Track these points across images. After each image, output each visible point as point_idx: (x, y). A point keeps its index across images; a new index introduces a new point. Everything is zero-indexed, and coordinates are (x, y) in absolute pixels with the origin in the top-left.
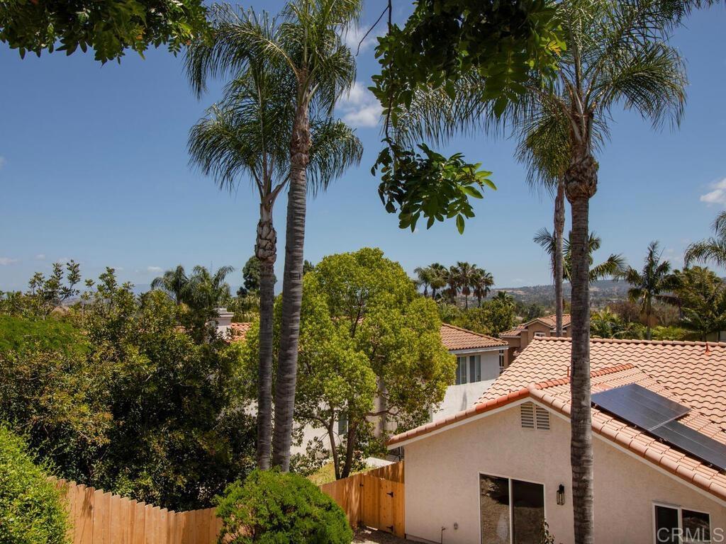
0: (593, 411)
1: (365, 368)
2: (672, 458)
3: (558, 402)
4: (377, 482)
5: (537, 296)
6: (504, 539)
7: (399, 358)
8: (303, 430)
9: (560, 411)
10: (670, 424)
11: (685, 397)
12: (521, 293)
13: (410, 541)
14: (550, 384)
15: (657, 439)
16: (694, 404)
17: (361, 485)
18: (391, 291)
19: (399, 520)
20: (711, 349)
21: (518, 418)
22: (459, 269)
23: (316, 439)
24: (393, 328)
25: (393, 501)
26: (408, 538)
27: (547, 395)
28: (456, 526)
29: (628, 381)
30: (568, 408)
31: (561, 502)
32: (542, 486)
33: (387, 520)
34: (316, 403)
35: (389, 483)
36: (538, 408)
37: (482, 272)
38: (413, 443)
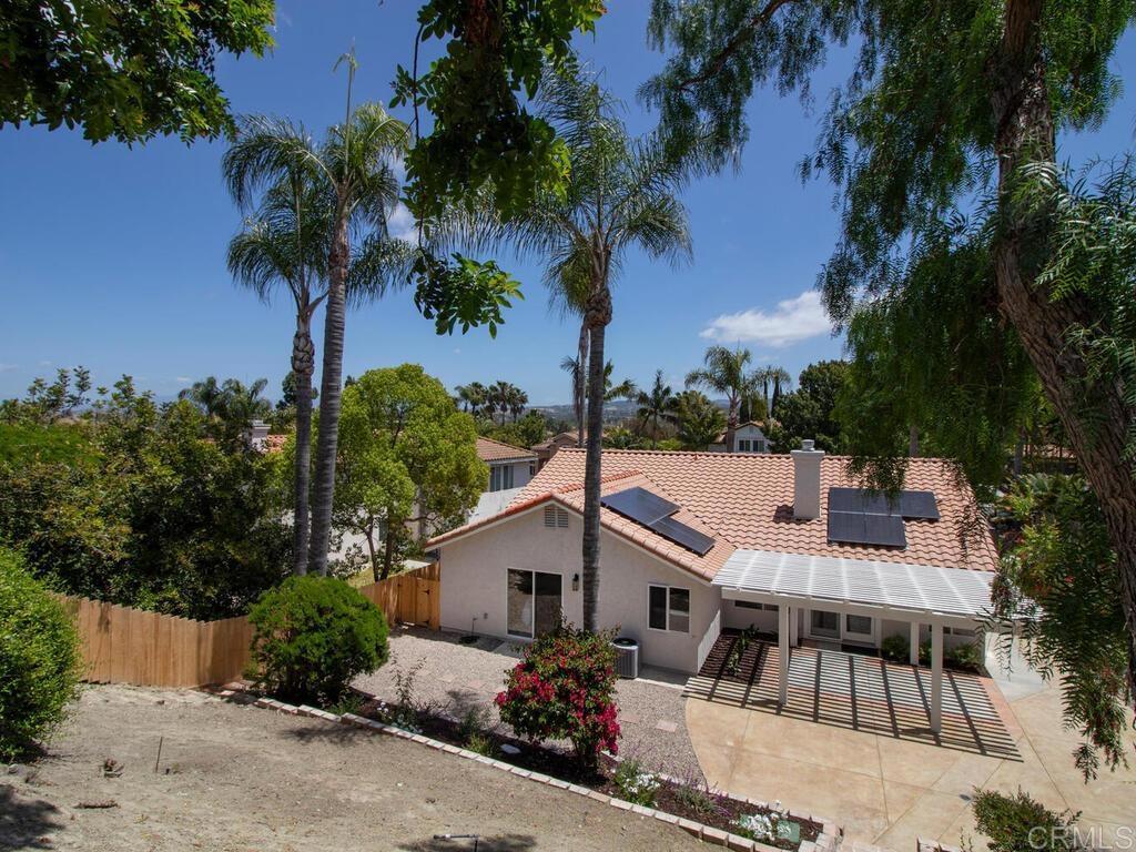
0: (603, 510)
1: (404, 478)
2: (664, 547)
3: (575, 504)
4: (414, 582)
6: (527, 623)
7: (437, 467)
8: (342, 537)
9: (577, 510)
10: (664, 519)
11: (677, 497)
12: (552, 411)
13: (444, 632)
14: (570, 488)
15: (654, 532)
16: (684, 502)
17: (399, 586)
19: (434, 615)
20: (699, 458)
21: (542, 519)
22: (498, 387)
23: (355, 545)
24: (432, 440)
25: (430, 599)
26: (442, 629)
27: (567, 498)
28: (486, 616)
29: (635, 485)
30: (582, 508)
31: (575, 589)
32: (560, 576)
33: (423, 615)
34: (355, 511)
35: (426, 582)
36: (559, 509)
37: (518, 391)
38: (448, 545)
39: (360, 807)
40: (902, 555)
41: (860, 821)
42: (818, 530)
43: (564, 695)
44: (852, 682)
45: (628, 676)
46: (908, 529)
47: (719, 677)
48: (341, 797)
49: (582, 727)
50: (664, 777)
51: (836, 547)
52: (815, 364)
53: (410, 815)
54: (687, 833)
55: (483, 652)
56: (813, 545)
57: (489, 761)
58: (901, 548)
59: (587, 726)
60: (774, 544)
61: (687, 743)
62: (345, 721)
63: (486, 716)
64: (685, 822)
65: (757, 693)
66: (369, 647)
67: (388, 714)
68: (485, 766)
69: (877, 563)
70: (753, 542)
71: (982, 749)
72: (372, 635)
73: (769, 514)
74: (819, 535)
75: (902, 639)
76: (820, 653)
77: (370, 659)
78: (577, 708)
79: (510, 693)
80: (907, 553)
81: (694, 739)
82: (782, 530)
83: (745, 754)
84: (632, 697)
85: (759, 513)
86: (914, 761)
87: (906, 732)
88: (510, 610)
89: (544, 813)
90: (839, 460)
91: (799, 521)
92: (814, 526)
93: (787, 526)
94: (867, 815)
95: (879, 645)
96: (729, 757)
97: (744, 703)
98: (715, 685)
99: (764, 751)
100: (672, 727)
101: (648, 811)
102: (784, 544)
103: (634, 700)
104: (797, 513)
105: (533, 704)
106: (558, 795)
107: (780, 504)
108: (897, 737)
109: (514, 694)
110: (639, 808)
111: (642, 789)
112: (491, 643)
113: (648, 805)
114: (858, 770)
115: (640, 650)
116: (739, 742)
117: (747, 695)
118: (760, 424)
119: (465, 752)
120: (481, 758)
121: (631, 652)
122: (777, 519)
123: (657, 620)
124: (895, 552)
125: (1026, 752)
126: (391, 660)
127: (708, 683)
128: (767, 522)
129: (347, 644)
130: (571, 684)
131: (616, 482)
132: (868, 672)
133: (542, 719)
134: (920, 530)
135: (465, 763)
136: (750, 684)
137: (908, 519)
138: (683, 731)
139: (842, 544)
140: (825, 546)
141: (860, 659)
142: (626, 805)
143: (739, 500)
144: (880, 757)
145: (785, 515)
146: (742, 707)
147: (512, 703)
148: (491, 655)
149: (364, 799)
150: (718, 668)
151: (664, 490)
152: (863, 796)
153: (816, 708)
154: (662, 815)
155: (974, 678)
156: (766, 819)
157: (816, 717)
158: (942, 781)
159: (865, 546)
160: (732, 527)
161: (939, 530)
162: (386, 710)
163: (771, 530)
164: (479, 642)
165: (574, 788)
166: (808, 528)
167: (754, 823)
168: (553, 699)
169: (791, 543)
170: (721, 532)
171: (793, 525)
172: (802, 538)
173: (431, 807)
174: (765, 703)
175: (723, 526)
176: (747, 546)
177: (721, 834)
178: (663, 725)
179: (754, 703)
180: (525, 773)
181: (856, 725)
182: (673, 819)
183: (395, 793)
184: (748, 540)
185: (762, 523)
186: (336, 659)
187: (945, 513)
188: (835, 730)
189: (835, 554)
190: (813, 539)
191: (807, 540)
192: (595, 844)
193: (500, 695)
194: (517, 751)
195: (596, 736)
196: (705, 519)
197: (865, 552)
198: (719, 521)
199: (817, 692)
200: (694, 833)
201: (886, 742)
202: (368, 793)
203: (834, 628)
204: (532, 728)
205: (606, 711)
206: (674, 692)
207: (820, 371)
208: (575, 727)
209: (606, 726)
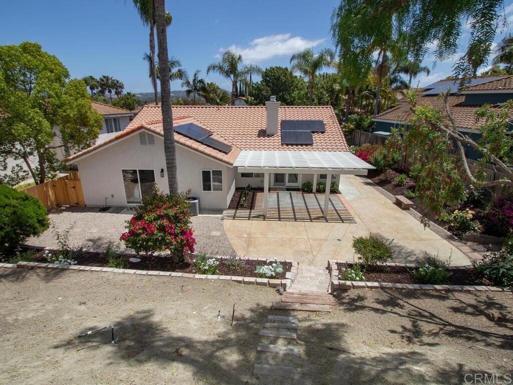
0: (175, 133)
1: (41, 119)
2: (208, 150)
3: (158, 130)
4: (63, 183)
5: (147, 97)
6: (138, 197)
7: (65, 111)
8: (6, 161)
9: (159, 134)
10: (207, 138)
11: (211, 128)
13: (89, 207)
14: (153, 122)
15: (202, 143)
16: (215, 130)
17: (54, 186)
18: (52, 72)
19: (80, 199)
20: (220, 109)
21: (138, 140)
22: (104, 79)
23: (17, 165)
24: (56, 94)
25: (76, 191)
26: (87, 206)
27: (152, 127)
28: (112, 196)
29: (189, 122)
30: (162, 132)
31: (162, 176)
32: (153, 171)
33: (74, 200)
34: (13, 145)
35: (71, 182)
36: (148, 134)
37: (117, 81)
38: (82, 160)
39: (26, 322)
40: (312, 148)
41: (303, 257)
42: (277, 139)
43: (162, 229)
44: (292, 202)
45: (195, 215)
46: (314, 137)
47: (237, 209)
48: (10, 319)
49: (175, 243)
50: (219, 257)
51: (285, 146)
52: (268, 68)
53: (66, 317)
54: (236, 283)
55: (113, 214)
56: (275, 146)
57: (121, 270)
58: (311, 145)
59: (177, 242)
60: (258, 147)
61: (226, 239)
62: (19, 266)
63: (118, 247)
64: (234, 278)
65: (254, 213)
66: (33, 221)
67: (52, 257)
68: (119, 274)
69: (302, 152)
70: (249, 147)
71: (342, 221)
72: (34, 215)
73: (255, 134)
74: (277, 141)
75: (310, 183)
76: (278, 193)
77: (35, 228)
78: (170, 234)
79: (129, 233)
80: (314, 147)
81: (229, 237)
82: (261, 141)
83: (253, 239)
84: (198, 224)
85: (251, 134)
86: (319, 229)
87: (315, 219)
88: (127, 192)
89: (158, 292)
90: (284, 108)
91: (269, 136)
92: (275, 138)
93: (264, 139)
94: (305, 254)
95: (300, 187)
96: (246, 242)
97: (249, 218)
98: (236, 212)
99: (260, 236)
100: (218, 234)
101: (215, 277)
102: (263, 147)
103: (199, 225)
104: (268, 133)
105: (144, 236)
106: (165, 280)
107: (260, 129)
108: (311, 221)
109: (132, 233)
110: (210, 277)
111: (210, 266)
112: (118, 210)
113: (214, 273)
114: (299, 237)
115: (199, 202)
116: (249, 235)
117: (250, 214)
118: (245, 98)
119: (105, 269)
120: (116, 270)
121: (195, 203)
122: (259, 136)
123: (207, 187)
124: (309, 147)
125: (357, 220)
126: (51, 227)
127: (232, 212)
128: (255, 137)
129: (14, 222)
130: (165, 222)
131: (179, 121)
132: (297, 197)
133: (150, 243)
134: (318, 137)
135: (106, 275)
136: (251, 209)
137: (313, 132)
138: (224, 234)
139: (287, 145)
140: (280, 146)
141: (294, 193)
142: (203, 276)
143: (241, 128)
144: (306, 230)
145: (262, 133)
146: (249, 220)
147: (131, 238)
148: (119, 215)
149: (30, 316)
150: (236, 205)
151: (204, 125)
152: (302, 247)
153: (279, 215)
154: (223, 277)
155: (336, 195)
156: (271, 267)
157: (280, 219)
158: (330, 235)
159: (297, 145)
160: (239, 140)
161: (326, 136)
162: (50, 255)
163: (257, 141)
164: (111, 210)
165: (174, 274)
166: (273, 139)
167: (265, 269)
168: (156, 232)
169: (266, 146)
170: (234, 143)
171: (266, 138)
172: (271, 143)
173: (83, 307)
174: (258, 217)
175: (234, 140)
176: (246, 149)
177: (253, 279)
178: (214, 233)
179: (254, 217)
180: (144, 272)
181: (296, 219)
182: (228, 277)
183: (56, 305)
184: (247, 146)
185: (252, 138)
186: (7, 232)
187: (328, 129)
188: (288, 223)
189: (285, 149)
190: (275, 143)
191: (273, 144)
192: (190, 302)
193: (124, 235)
194: (139, 260)
195: (182, 246)
196: (226, 138)
197: (297, 147)
198: (232, 139)
199: (279, 209)
200: (240, 282)
201: (308, 224)
202: (34, 310)
203: (283, 182)
204: (146, 249)
205: (187, 233)
206: (217, 218)
207: (270, 71)
208: (171, 244)
209: (188, 240)
